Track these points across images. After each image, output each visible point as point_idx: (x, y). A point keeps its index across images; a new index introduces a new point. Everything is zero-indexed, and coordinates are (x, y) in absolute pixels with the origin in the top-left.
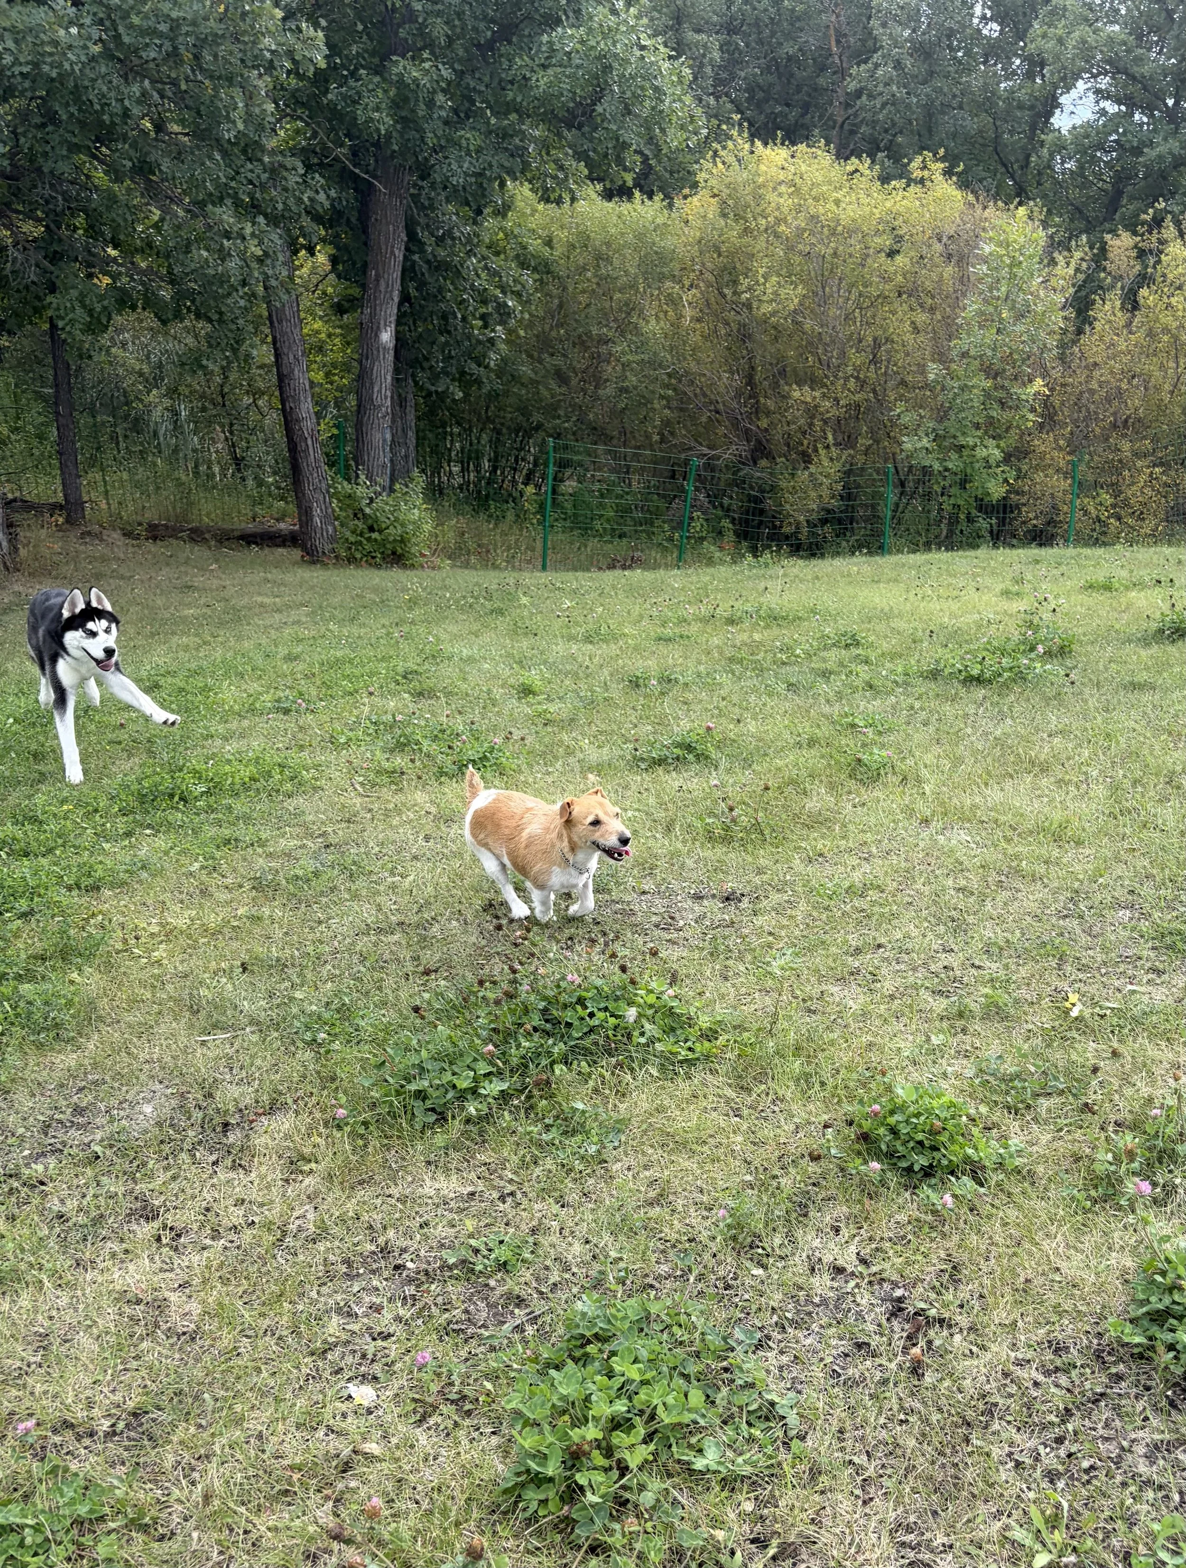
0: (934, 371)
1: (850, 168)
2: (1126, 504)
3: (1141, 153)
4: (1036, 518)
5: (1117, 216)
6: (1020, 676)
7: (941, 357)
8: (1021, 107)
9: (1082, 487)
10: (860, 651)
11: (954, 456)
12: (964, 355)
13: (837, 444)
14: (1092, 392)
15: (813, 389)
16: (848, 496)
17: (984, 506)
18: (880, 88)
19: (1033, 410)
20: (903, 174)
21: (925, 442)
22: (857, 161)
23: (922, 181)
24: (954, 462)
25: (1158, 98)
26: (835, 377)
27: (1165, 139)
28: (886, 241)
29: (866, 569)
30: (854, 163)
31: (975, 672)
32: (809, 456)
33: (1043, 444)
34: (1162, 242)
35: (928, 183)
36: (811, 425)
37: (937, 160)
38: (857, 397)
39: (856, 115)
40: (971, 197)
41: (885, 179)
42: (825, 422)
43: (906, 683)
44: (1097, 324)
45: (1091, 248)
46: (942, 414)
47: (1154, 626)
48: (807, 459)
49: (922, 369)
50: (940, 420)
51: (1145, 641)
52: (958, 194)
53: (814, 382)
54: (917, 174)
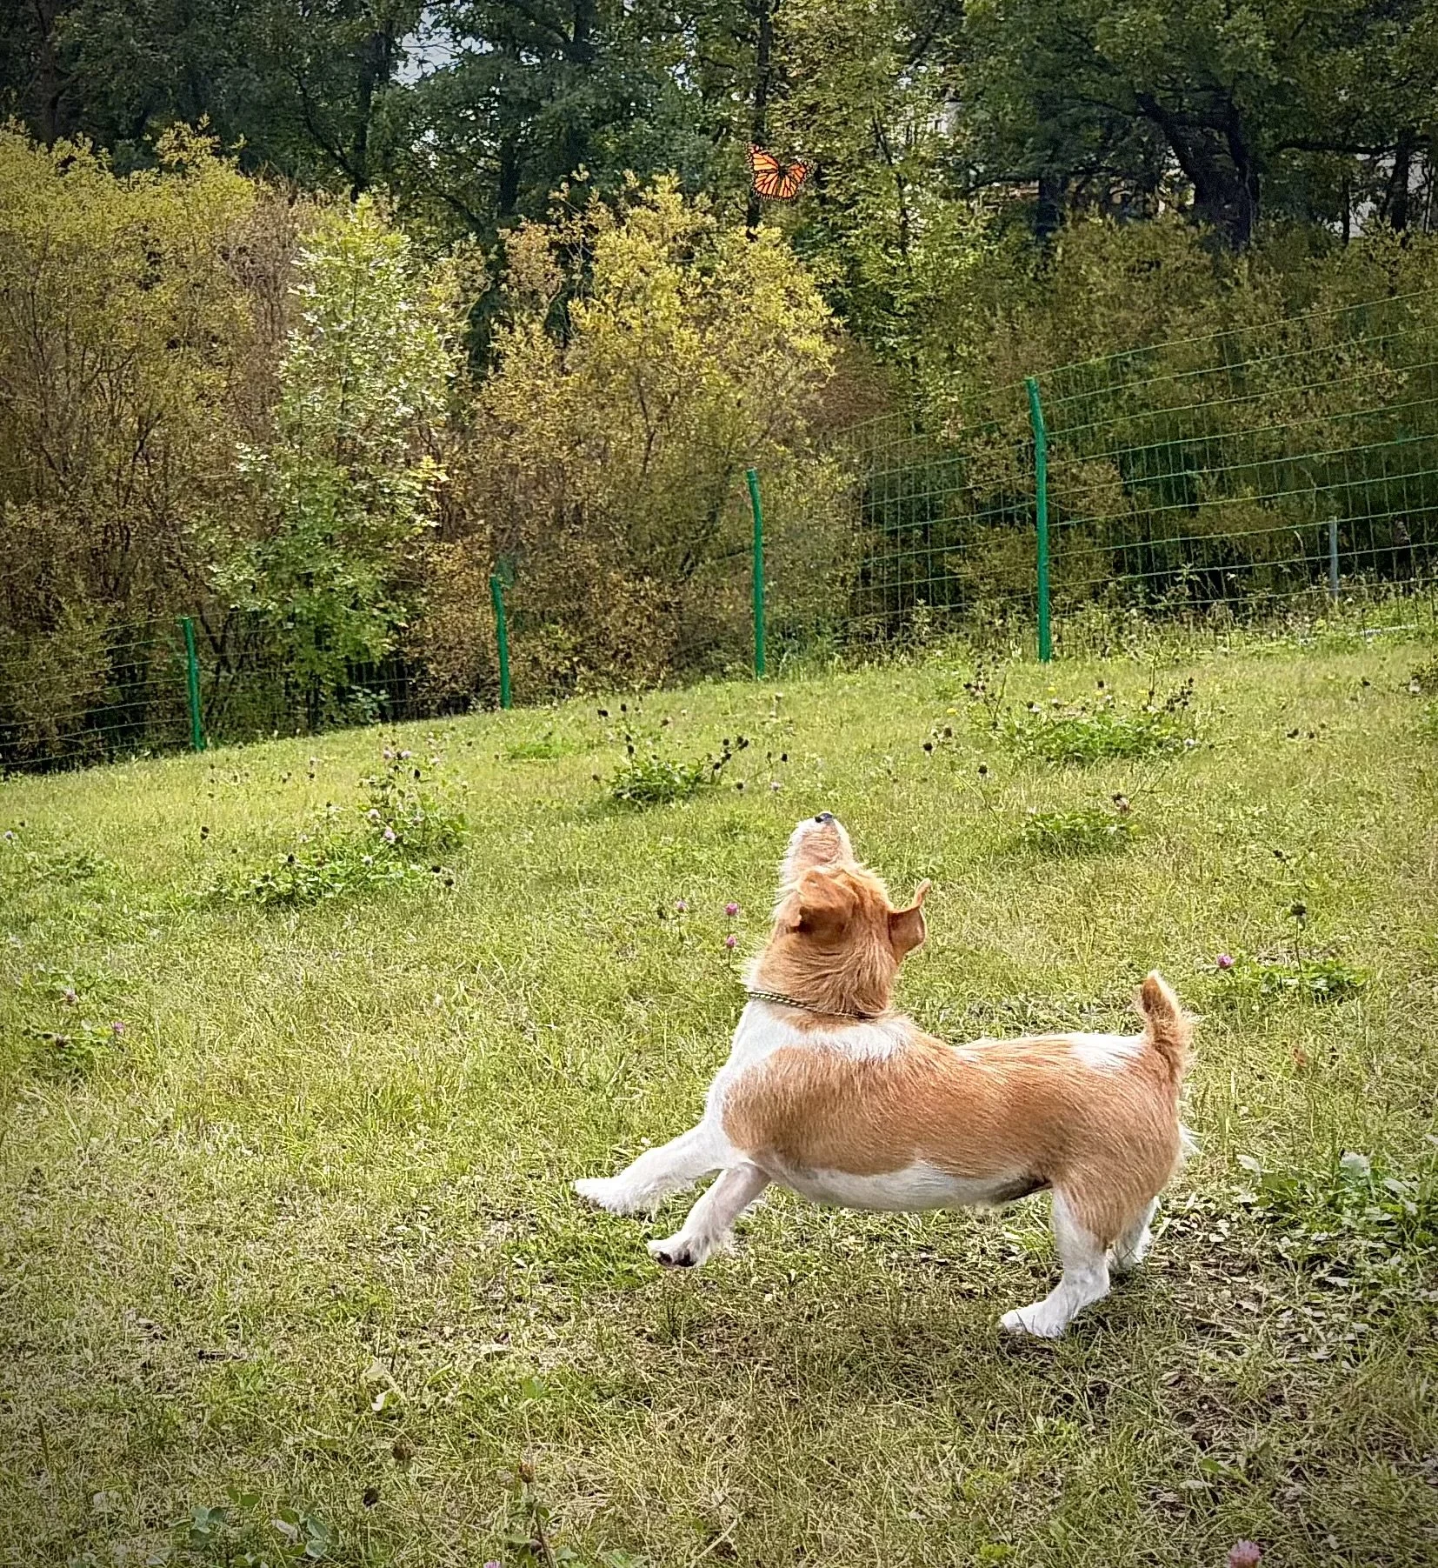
0: (247, 458)
1: (58, 155)
2: (600, 641)
3: (537, 108)
4: (454, 678)
5: (516, 207)
6: (362, 886)
7: (256, 435)
8: (339, 57)
9: (520, 622)
10: (91, 882)
11: (296, 592)
12: (294, 429)
13: (93, 596)
14: (514, 470)
15: (42, 507)
16: (121, 674)
17: (362, 672)
18: (107, 43)
19: (422, 508)
20: (150, 158)
21: (248, 573)
22: (68, 144)
23: (181, 167)
24: (302, 602)
25: (550, 26)
26: (78, 483)
27: (571, 85)
28: (134, 263)
29: (145, 777)
30: (63, 148)
31: (283, 887)
32: (49, 619)
33: (447, 559)
34: (591, 230)
35: (192, 170)
36: (47, 566)
37: (200, 134)
38: (119, 514)
39: (74, 88)
40: (264, 186)
41: (120, 170)
42: (71, 558)
43: (167, 921)
44: (507, 365)
45: (485, 253)
46: (268, 530)
47: (609, 792)
48: (47, 623)
49: (226, 457)
50: (265, 538)
51: (593, 816)
52: (244, 184)
53: (42, 496)
54: (171, 157)
